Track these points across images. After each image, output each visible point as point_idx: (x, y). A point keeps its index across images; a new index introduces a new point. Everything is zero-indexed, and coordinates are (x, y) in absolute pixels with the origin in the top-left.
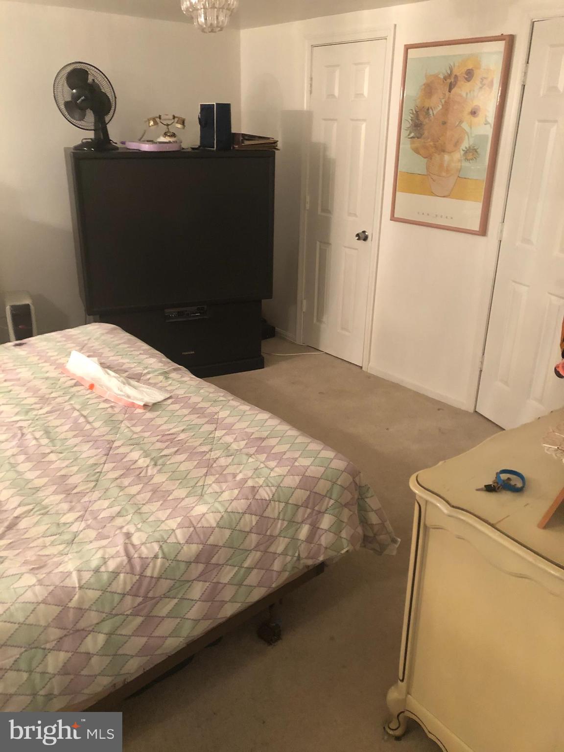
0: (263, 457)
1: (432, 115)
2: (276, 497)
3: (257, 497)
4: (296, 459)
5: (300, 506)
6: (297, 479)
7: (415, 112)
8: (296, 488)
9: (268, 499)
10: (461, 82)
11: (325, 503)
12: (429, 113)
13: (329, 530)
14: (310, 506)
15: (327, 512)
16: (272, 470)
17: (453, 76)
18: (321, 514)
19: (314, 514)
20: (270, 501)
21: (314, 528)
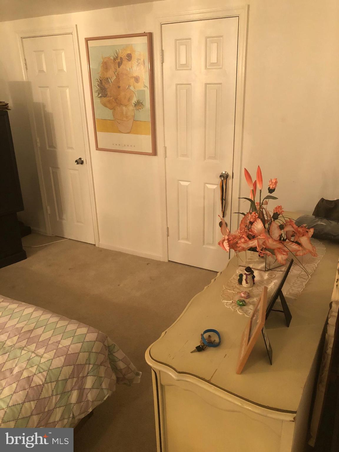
0: (33, 347)
1: (110, 82)
2: (47, 379)
3: (33, 385)
4: (59, 342)
5: (68, 379)
6: (62, 359)
7: (99, 81)
8: (63, 366)
9: (41, 384)
10: (125, 62)
11: (87, 369)
12: (108, 81)
13: (93, 388)
14: (75, 376)
15: (89, 375)
16: (41, 357)
17: (119, 58)
18: (84, 378)
19: (80, 380)
20: (43, 384)
21: (82, 390)
